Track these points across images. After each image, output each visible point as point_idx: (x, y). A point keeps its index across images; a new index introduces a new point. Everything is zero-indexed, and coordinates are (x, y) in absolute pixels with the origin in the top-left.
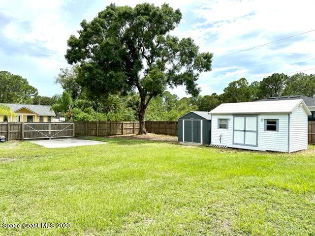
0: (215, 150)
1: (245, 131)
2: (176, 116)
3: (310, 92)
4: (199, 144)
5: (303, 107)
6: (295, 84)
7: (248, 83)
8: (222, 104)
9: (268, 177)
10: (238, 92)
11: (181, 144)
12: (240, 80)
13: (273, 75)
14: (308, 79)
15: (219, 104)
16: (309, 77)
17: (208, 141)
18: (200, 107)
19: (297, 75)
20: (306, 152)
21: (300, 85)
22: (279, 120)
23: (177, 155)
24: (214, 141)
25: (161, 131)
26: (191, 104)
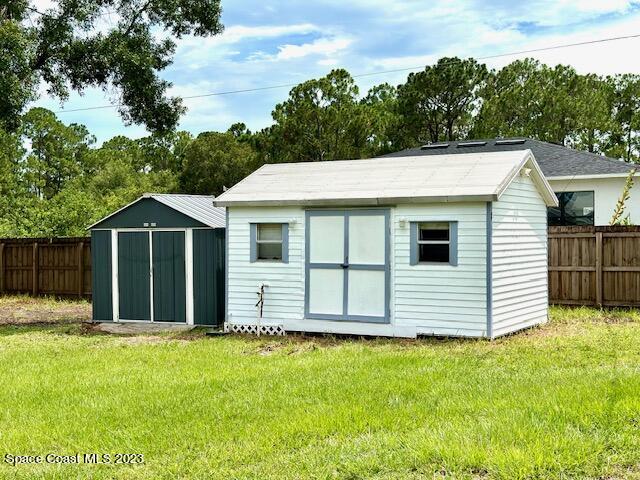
0: (238, 346)
1: (345, 267)
2: (83, 215)
3: (557, 127)
4: (180, 326)
5: (533, 177)
6: (511, 96)
7: (356, 90)
8: (266, 168)
9: (422, 431)
10: (325, 123)
11: (107, 333)
12: (329, 77)
13: (441, 61)
14: (549, 81)
15: (254, 166)
16: (554, 75)
17: (213, 315)
18: (183, 180)
19: (517, 67)
20: (542, 333)
21: (525, 103)
22: (460, 226)
23: (86, 379)
24: (239, 311)
25: (16, 280)
26: (148, 167)
